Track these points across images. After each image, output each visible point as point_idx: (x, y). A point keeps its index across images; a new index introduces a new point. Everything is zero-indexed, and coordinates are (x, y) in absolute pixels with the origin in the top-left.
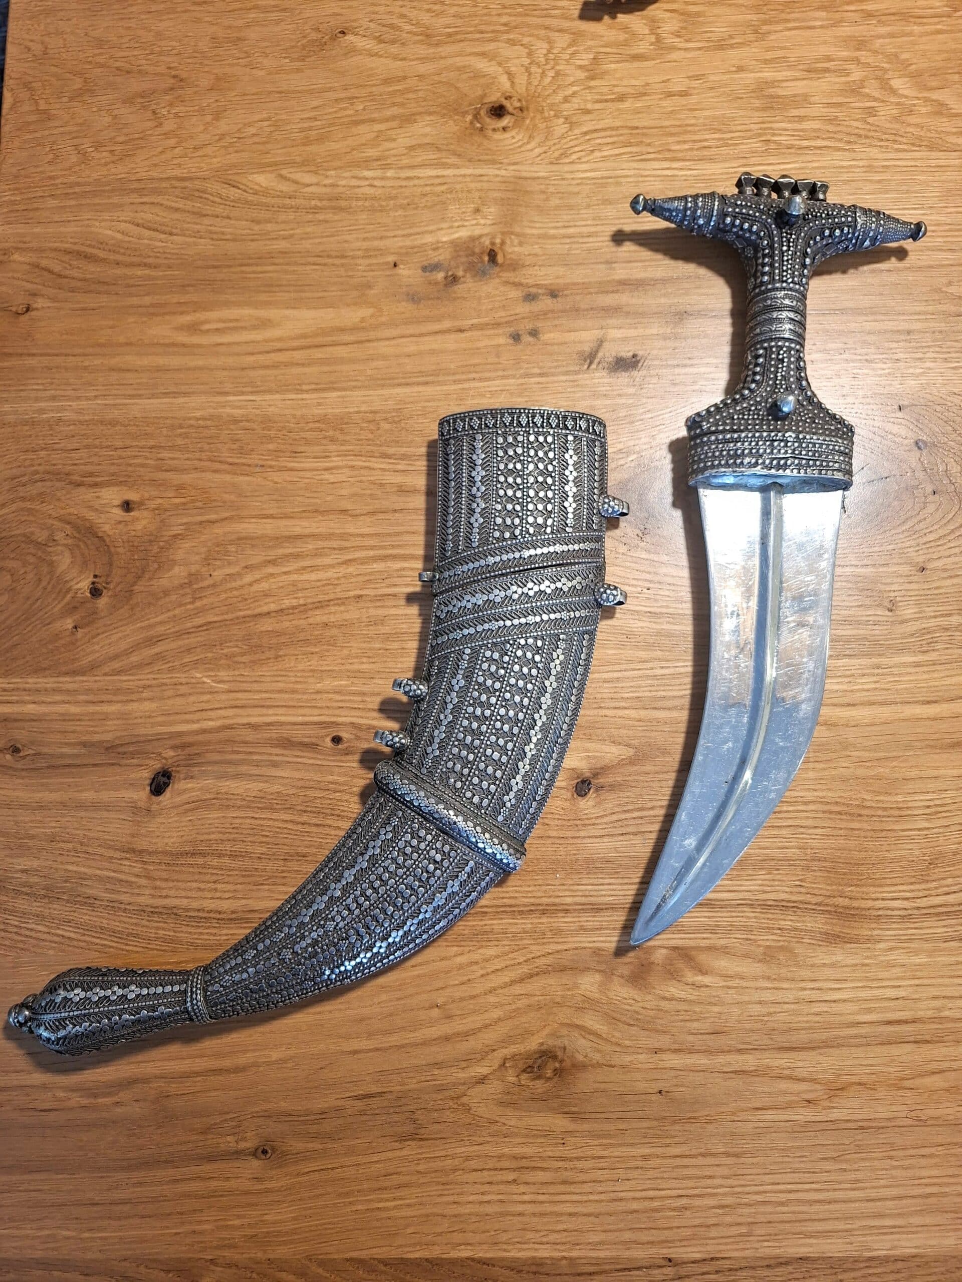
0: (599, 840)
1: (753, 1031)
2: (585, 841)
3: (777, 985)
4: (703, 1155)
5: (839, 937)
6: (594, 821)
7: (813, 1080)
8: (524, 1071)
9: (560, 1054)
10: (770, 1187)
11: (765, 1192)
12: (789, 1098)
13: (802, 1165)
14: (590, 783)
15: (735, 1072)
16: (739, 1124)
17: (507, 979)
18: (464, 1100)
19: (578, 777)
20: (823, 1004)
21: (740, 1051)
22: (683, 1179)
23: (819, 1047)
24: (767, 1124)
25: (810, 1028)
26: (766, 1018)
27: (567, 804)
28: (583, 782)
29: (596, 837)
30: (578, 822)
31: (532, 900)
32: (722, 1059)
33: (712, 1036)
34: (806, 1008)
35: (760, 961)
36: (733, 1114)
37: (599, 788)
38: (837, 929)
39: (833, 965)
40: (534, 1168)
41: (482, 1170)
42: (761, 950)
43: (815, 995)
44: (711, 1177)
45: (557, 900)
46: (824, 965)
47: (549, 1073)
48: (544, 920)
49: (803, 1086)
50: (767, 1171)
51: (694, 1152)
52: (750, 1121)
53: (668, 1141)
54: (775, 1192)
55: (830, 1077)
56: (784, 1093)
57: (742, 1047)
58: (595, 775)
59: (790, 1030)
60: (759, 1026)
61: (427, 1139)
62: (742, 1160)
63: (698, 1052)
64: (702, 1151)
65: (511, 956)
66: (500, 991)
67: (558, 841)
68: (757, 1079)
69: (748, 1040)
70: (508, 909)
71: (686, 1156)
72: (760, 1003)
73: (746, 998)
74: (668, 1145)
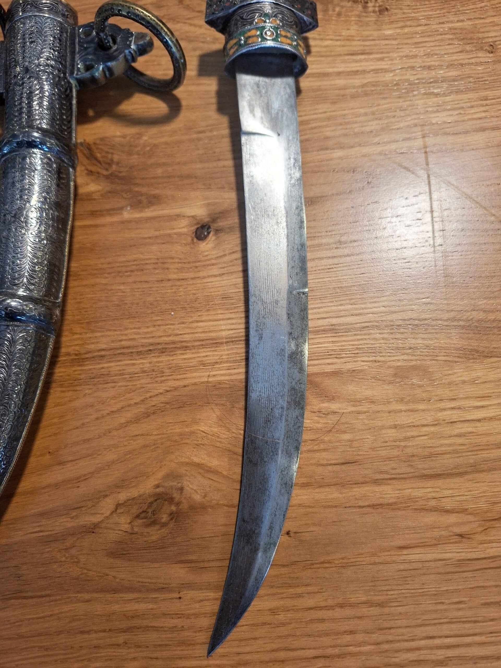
0: (218, 278)
1: (389, 459)
2: (205, 281)
3: (411, 406)
4: (341, 606)
5: (477, 351)
6: (214, 261)
7: (464, 511)
8: (138, 517)
9: (176, 495)
10: (423, 643)
11: (418, 649)
12: (436, 533)
13: (460, 613)
14: (209, 227)
15: (373, 506)
16: (381, 567)
17: (123, 420)
18: (74, 551)
19: (198, 223)
20: (466, 425)
21: (376, 482)
22: (319, 636)
23: (466, 473)
24: (415, 566)
25: (455, 452)
26: (402, 444)
27: (188, 248)
28: (203, 227)
29: (215, 276)
30: (197, 264)
31: (151, 341)
32: (358, 491)
33: (343, 467)
34: (448, 430)
35: (390, 383)
36: (374, 555)
37: (217, 231)
38: (474, 344)
39: (473, 382)
40: (147, 629)
41: (88, 632)
42: (391, 371)
43: (455, 415)
44: (351, 632)
45: (176, 339)
46: (464, 382)
47: (165, 518)
48: (164, 358)
49: (453, 518)
50: (419, 621)
51: (330, 602)
52: (394, 562)
53: (299, 590)
54: (431, 648)
55: (483, 505)
56: (432, 527)
57: (378, 476)
58: (214, 220)
59: (430, 456)
60: (396, 452)
61: (32, 597)
62: (387, 610)
63: (329, 485)
64: (340, 600)
65: (128, 396)
66: (115, 433)
67: (178, 283)
68: (400, 513)
69: (385, 468)
70: (126, 351)
71: (321, 608)
72: (395, 427)
73: (380, 424)
74: (300, 596)
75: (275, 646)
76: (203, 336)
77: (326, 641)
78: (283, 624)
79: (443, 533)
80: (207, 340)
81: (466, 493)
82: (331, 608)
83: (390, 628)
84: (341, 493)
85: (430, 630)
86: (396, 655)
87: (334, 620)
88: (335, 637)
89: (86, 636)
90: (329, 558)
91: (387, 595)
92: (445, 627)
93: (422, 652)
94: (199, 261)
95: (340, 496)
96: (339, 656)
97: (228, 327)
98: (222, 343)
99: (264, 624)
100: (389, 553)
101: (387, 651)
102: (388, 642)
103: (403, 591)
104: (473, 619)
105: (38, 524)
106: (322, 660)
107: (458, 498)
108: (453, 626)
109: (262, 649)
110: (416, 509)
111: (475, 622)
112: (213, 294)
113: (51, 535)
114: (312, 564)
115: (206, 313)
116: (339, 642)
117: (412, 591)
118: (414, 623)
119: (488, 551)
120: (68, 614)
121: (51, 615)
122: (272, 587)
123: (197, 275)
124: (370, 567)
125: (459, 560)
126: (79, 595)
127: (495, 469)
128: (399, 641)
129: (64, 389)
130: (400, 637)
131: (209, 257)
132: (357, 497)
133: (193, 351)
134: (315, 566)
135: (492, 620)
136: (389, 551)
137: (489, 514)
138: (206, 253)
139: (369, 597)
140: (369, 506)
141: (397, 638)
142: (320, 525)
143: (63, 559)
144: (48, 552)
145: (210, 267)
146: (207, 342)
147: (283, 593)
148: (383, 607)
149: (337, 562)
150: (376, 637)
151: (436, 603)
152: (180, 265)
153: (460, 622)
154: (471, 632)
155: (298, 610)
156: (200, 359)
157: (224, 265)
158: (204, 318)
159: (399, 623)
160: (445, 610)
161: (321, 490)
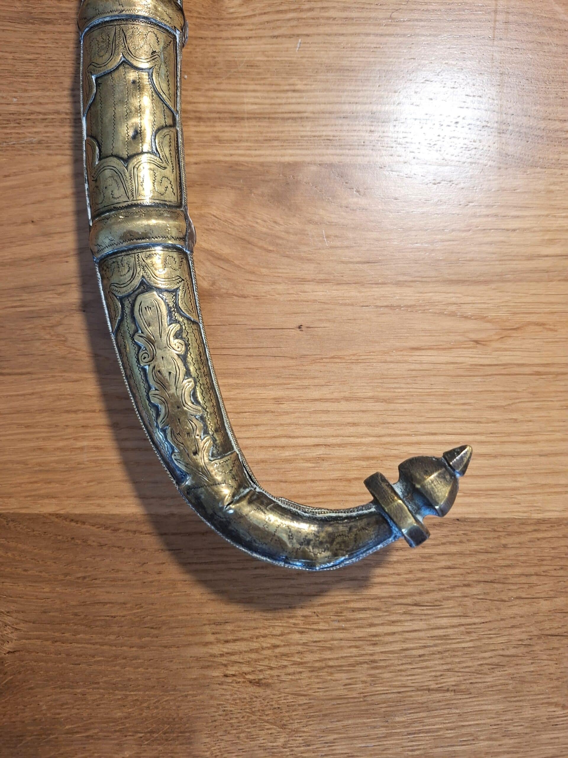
75: (277, 433)
76: (221, 107)
77: (328, 431)
78: (287, 413)
79: (459, 338)
80: (225, 112)
81: (488, 301)
82: (337, 400)
83: (393, 423)
84: (360, 292)
85: (433, 428)
86: (396, 447)
87: (338, 412)
88: (338, 428)
89: (73, 415)
90: (339, 353)
91: (395, 392)
92: (448, 425)
93: (422, 446)
94: (222, 19)
95: (358, 294)
96: (340, 445)
97: (252, 100)
98: (243, 119)
99: (267, 412)
100: (402, 353)
101: (388, 443)
102: (390, 435)
103: (411, 390)
104: (476, 420)
105: (18, 298)
106: (323, 448)
107: (479, 306)
108: (456, 425)
109: (263, 435)
110: (435, 313)
111: (478, 422)
112: (236, 59)
113: (32, 311)
114: (322, 359)
115: (226, 81)
116: (341, 432)
117: (420, 390)
118: (418, 419)
119: (501, 358)
120: (53, 393)
121: (33, 394)
122: (278, 377)
123: (219, 35)
124: (381, 364)
125: (471, 365)
126: (66, 374)
127: (520, 281)
128: (401, 435)
129: (51, 152)
130: (403, 432)
131: (235, 15)
132: (375, 297)
133: (209, 124)
134: (324, 360)
135: (495, 422)
136: (401, 351)
137: (507, 324)
138: (232, 10)
139: (376, 393)
140: (387, 306)
141: (399, 432)
142: (334, 322)
143: (48, 337)
144: (30, 328)
145: (235, 28)
146: (226, 115)
147: (289, 384)
148: (390, 403)
149: (347, 358)
150: (379, 430)
151: (442, 403)
152: (198, 20)
153: (463, 422)
154: (473, 431)
155: (303, 401)
156: (215, 134)
157: (251, 27)
158: (222, 87)
159: (403, 419)
160: (451, 410)
161: (339, 287)
